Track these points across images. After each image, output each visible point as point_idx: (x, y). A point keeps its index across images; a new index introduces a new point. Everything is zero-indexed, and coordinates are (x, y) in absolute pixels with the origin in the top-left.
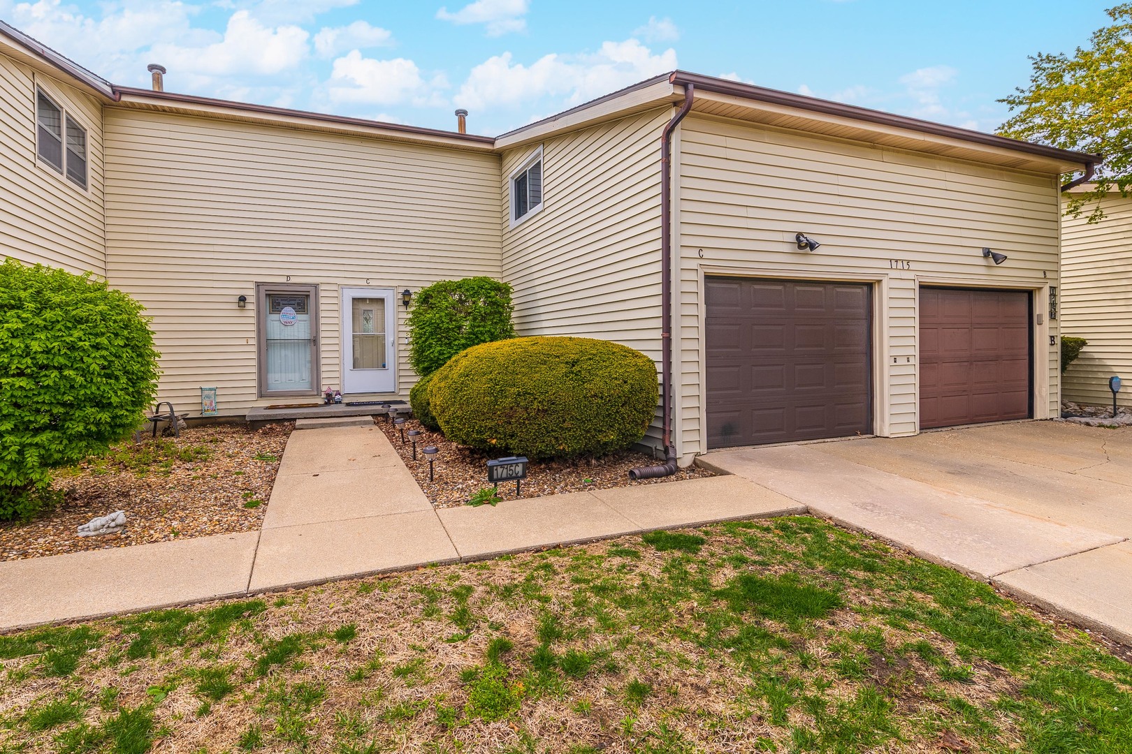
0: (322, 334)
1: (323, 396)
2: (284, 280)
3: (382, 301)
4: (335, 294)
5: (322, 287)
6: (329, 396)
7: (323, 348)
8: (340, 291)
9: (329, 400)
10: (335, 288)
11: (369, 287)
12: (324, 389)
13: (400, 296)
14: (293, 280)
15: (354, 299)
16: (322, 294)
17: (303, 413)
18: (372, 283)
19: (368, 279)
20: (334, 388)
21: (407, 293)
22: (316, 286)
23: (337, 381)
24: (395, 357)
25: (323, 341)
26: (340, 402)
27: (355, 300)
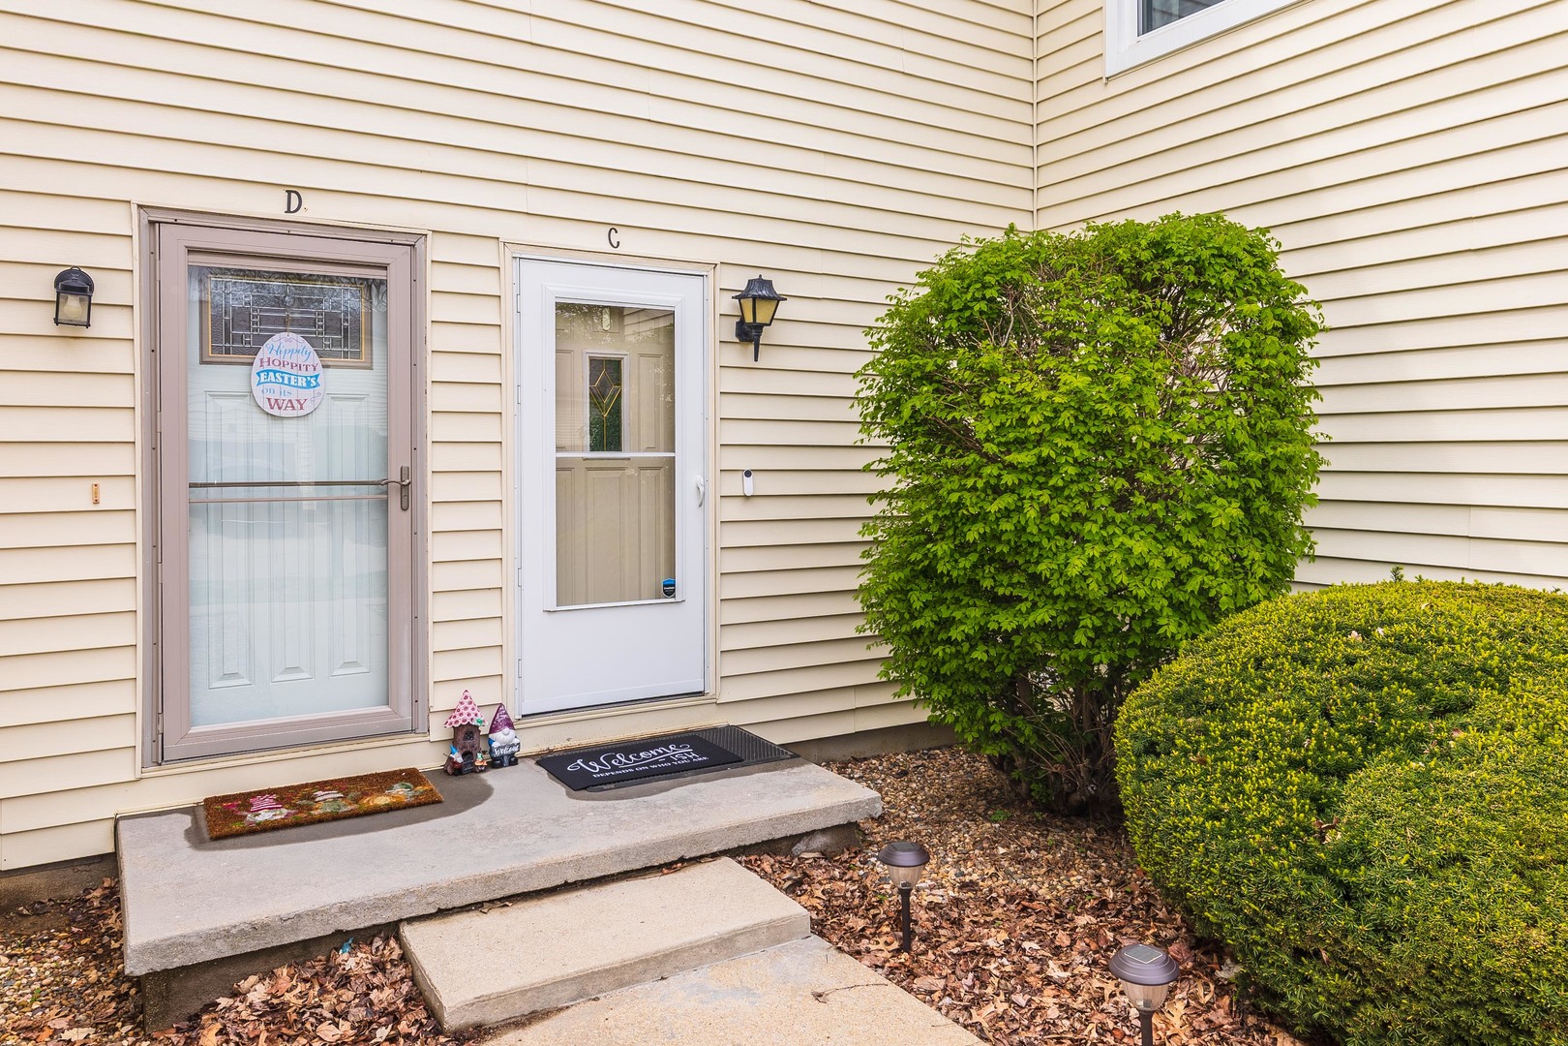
0: (436, 458)
1: (439, 730)
2: (273, 205)
3: (665, 322)
4: (485, 283)
5: (437, 249)
6: (465, 735)
7: (437, 519)
8: (509, 267)
9: (468, 755)
10: (486, 254)
11: (614, 259)
12: (442, 699)
13: (728, 304)
14: (315, 209)
15: (562, 308)
16: (437, 278)
17: (433, 891)
18: (630, 243)
19: (613, 228)
20: (486, 695)
21: (760, 293)
22: (411, 242)
23: (489, 664)
24: (705, 549)
25: (436, 489)
26: (513, 761)
27: (566, 310)
